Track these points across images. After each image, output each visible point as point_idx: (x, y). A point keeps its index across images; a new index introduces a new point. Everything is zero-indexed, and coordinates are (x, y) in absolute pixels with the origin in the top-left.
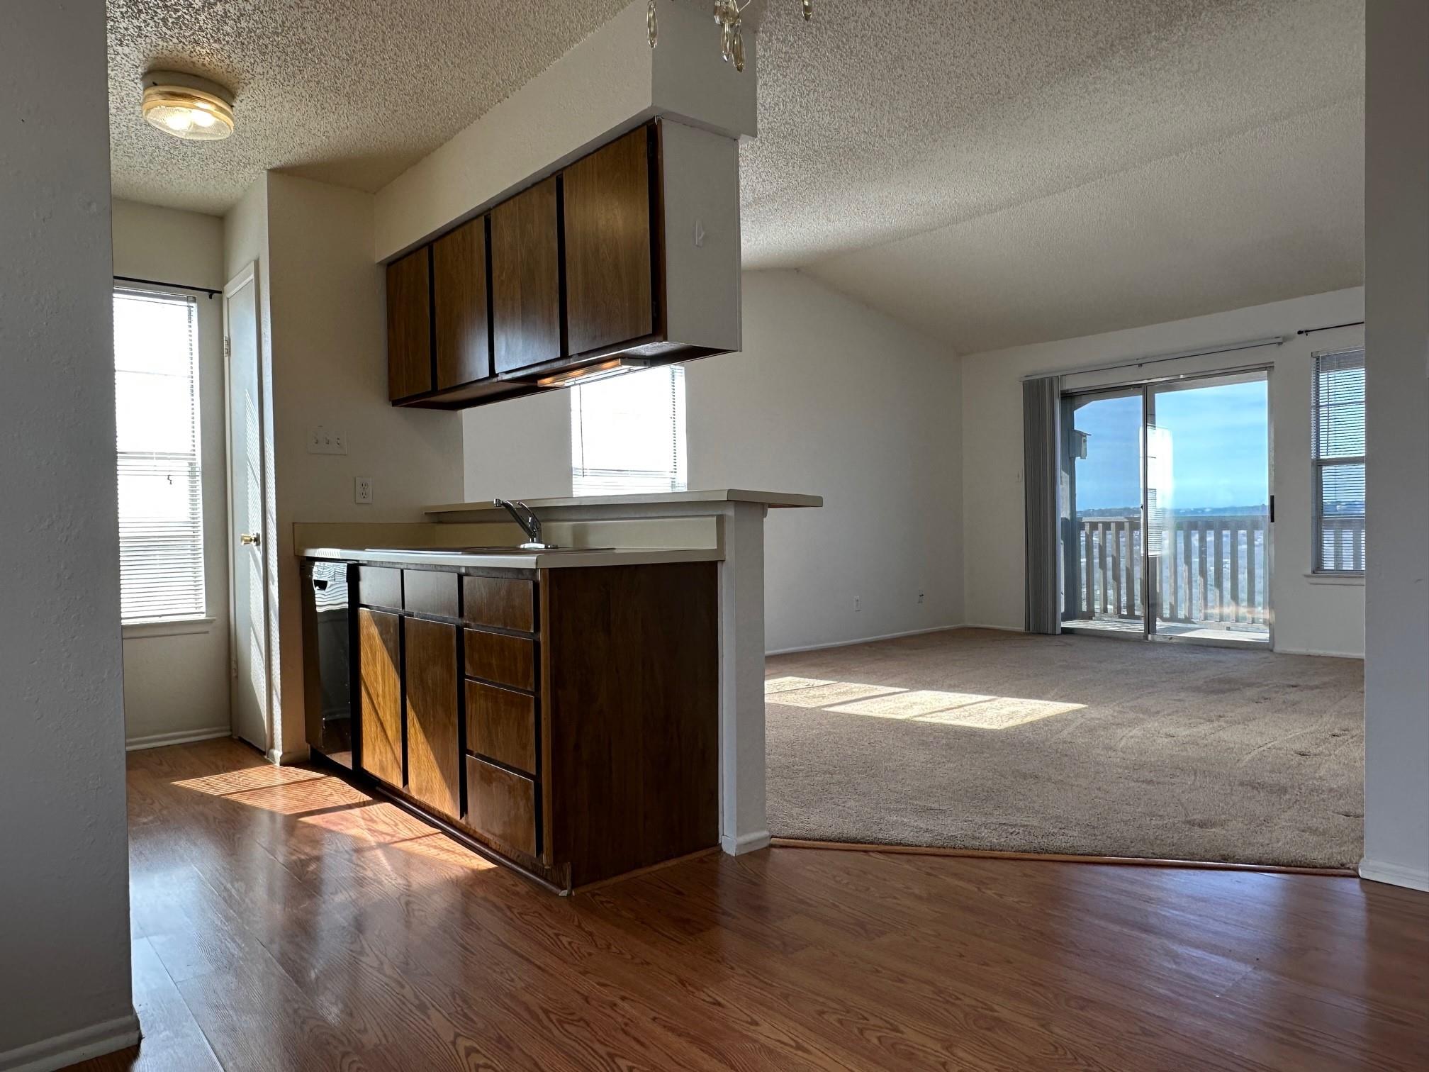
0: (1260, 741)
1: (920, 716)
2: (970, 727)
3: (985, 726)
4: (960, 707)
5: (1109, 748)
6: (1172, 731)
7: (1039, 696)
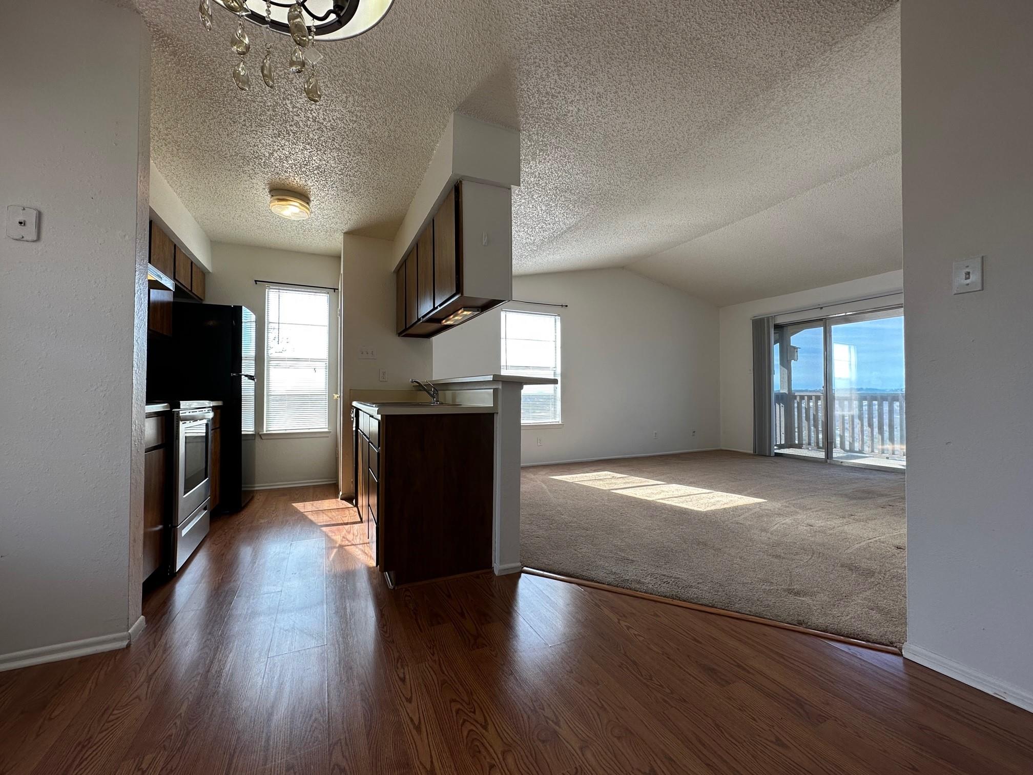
0: (871, 535)
1: (662, 499)
2: (685, 509)
3: (696, 509)
4: (688, 495)
5: (764, 530)
6: (812, 521)
7: (740, 493)
